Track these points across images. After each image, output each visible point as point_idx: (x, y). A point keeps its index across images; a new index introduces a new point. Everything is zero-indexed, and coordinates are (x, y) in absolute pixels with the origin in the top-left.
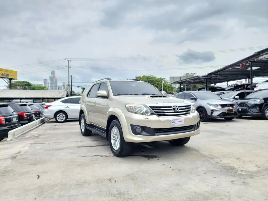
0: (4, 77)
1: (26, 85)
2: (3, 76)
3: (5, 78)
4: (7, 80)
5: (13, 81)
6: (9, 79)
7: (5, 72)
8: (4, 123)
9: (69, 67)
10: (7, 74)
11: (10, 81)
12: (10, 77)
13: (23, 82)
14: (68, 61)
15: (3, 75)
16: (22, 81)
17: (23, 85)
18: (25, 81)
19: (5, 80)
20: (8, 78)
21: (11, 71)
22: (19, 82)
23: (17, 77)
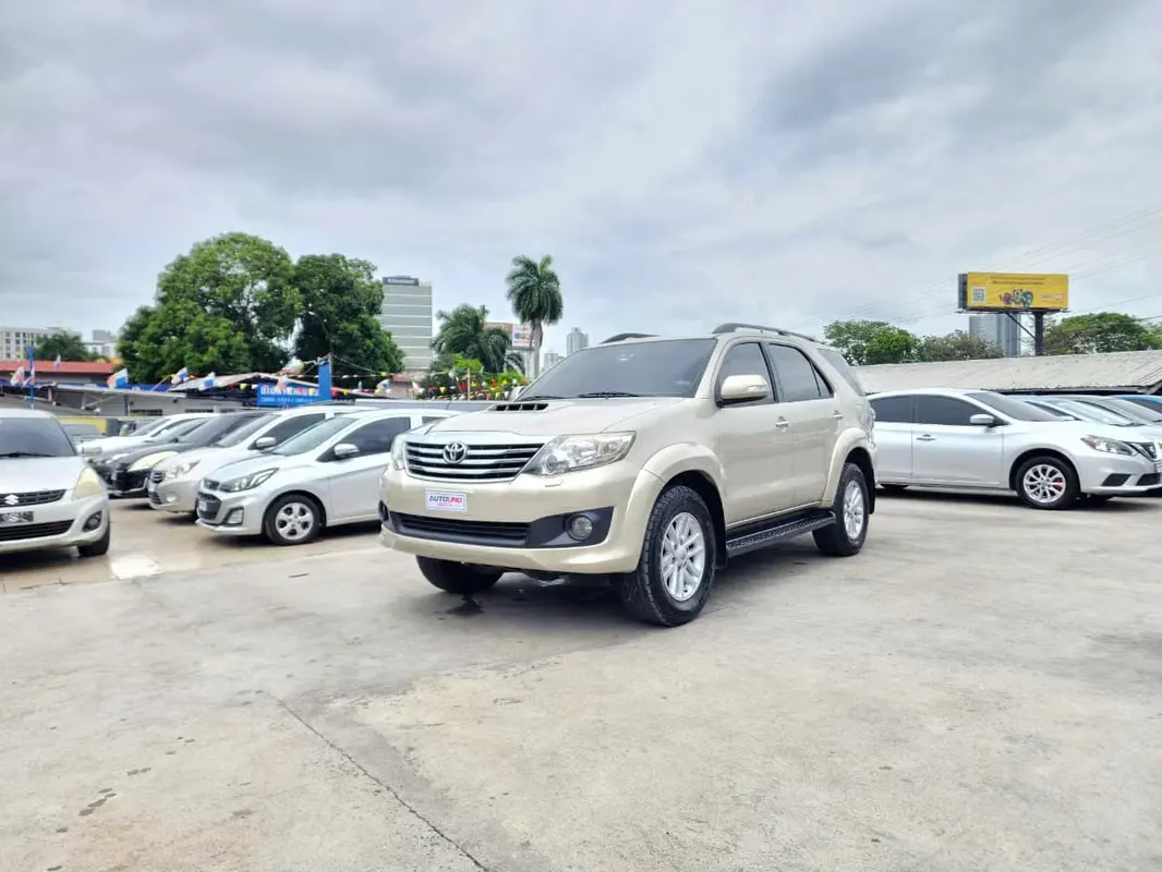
0: (1013, 305)
1: (1113, 330)
2: (1008, 303)
3: (1017, 310)
6: (1034, 313)
7: (1017, 287)
10: (1025, 294)
11: (1039, 322)
12: (1036, 304)
13: (1102, 317)
15: (1007, 299)
16: (1097, 312)
17: (1099, 333)
18: (1110, 310)
20: (1027, 310)
21: (1039, 280)
22: (1081, 319)
23: (1065, 300)
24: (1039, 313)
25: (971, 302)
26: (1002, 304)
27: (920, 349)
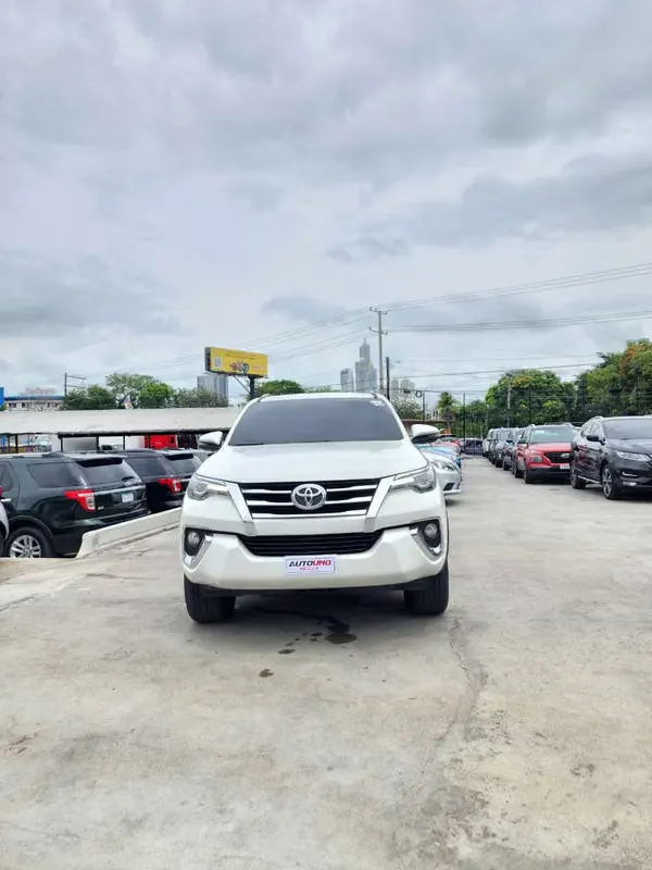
0: (238, 371)
2: (235, 369)
3: (240, 375)
4: (245, 381)
5: (259, 382)
6: (249, 377)
7: (240, 360)
8: (93, 508)
9: (381, 332)
10: (245, 365)
11: (252, 383)
12: (251, 371)
14: (380, 313)
15: (234, 367)
16: (280, 380)
18: (287, 379)
19: (240, 379)
20: (246, 375)
21: (253, 356)
22: (272, 384)
23: (266, 371)
24: (252, 378)
25: (213, 368)
26: (231, 370)
27: (176, 397)
